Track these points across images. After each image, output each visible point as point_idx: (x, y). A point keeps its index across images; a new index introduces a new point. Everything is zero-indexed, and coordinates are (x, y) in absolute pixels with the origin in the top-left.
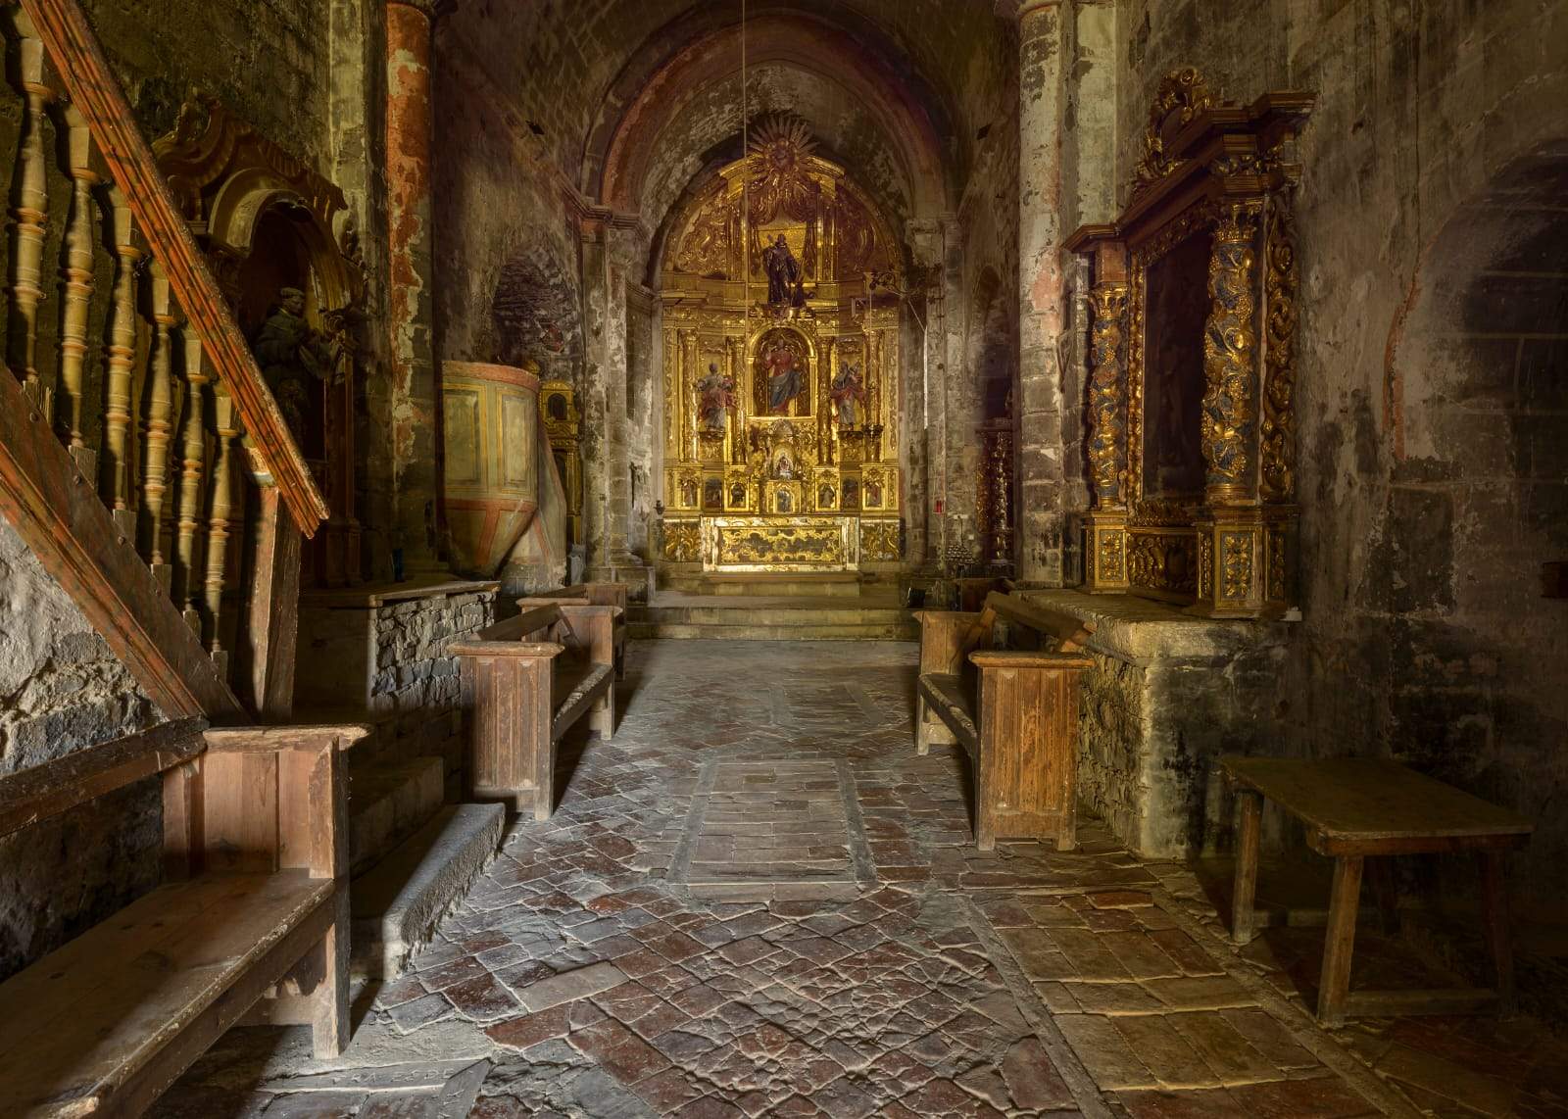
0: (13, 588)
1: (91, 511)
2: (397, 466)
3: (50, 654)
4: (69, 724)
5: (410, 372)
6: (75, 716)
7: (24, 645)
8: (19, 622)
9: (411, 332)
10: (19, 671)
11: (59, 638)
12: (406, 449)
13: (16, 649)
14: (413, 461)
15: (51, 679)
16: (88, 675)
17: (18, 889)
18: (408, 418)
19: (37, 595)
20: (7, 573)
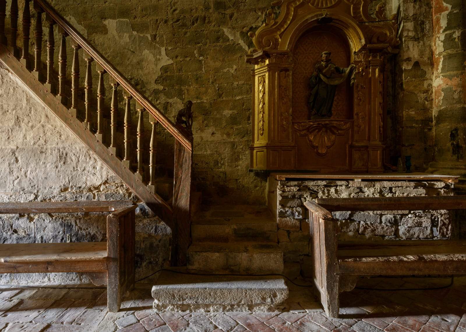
0: (97, 165)
1: (101, 148)
2: (434, 112)
3: (106, 179)
4: (112, 196)
5: (442, 60)
6: (113, 194)
7: (100, 177)
8: (98, 172)
9: (442, 37)
10: (98, 182)
11: (109, 176)
12: (439, 102)
13: (97, 177)
14: (442, 108)
15: (107, 185)
16: (118, 186)
17: (98, 228)
18: (440, 85)
19: (103, 167)
20: (96, 162)
